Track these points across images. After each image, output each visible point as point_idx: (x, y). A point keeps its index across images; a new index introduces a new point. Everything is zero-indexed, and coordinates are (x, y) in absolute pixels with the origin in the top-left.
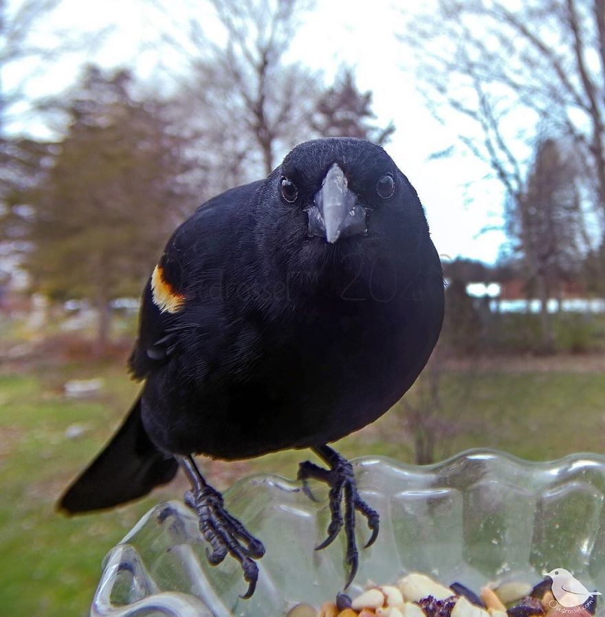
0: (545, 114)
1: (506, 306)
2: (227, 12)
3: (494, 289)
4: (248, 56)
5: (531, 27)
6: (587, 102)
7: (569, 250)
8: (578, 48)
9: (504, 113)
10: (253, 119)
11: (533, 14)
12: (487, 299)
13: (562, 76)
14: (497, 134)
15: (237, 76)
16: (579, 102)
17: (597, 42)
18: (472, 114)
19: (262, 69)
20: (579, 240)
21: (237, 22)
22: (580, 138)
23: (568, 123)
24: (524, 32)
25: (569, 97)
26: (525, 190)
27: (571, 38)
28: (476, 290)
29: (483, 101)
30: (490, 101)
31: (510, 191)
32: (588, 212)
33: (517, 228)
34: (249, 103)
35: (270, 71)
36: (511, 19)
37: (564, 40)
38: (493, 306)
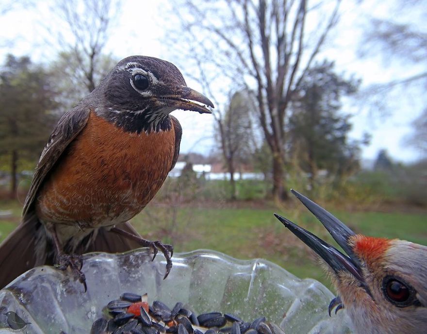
0: (233, 79)
1: (213, 176)
2: (75, 28)
3: (207, 168)
4: (85, 50)
5: (227, 35)
6: (255, 73)
7: (245, 148)
8: (250, 45)
9: (213, 79)
10: (88, 82)
11: (228, 28)
12: (204, 173)
13: (243, 61)
14: (209, 90)
15: (80, 60)
16: (251, 73)
17: (260, 42)
18: (197, 80)
19: (92, 57)
20: (251, 143)
21: (80, 33)
22: (251, 92)
23: (245, 84)
24: (223, 37)
25: (246, 71)
26: (223, 118)
27: (247, 40)
28: (198, 168)
29: (202, 73)
30: (205, 73)
31: (216, 119)
32: (255, 129)
33: (219, 138)
34: (86, 74)
35: (95, 57)
36: (218, 31)
37: (244, 41)
38: (207, 177)
